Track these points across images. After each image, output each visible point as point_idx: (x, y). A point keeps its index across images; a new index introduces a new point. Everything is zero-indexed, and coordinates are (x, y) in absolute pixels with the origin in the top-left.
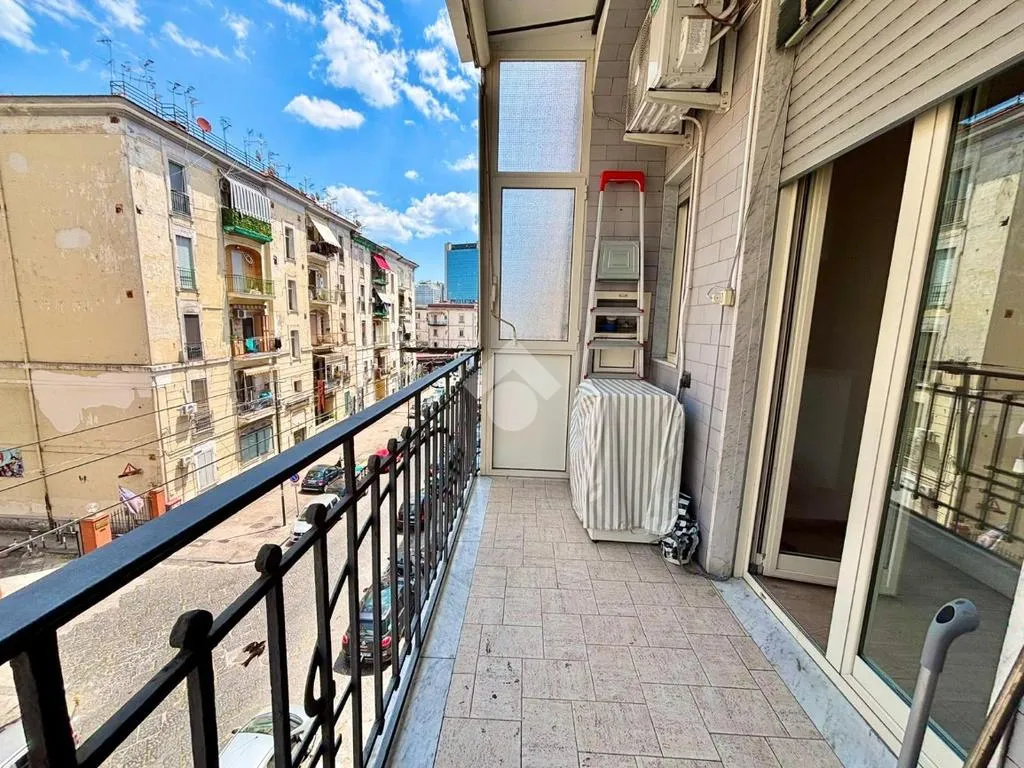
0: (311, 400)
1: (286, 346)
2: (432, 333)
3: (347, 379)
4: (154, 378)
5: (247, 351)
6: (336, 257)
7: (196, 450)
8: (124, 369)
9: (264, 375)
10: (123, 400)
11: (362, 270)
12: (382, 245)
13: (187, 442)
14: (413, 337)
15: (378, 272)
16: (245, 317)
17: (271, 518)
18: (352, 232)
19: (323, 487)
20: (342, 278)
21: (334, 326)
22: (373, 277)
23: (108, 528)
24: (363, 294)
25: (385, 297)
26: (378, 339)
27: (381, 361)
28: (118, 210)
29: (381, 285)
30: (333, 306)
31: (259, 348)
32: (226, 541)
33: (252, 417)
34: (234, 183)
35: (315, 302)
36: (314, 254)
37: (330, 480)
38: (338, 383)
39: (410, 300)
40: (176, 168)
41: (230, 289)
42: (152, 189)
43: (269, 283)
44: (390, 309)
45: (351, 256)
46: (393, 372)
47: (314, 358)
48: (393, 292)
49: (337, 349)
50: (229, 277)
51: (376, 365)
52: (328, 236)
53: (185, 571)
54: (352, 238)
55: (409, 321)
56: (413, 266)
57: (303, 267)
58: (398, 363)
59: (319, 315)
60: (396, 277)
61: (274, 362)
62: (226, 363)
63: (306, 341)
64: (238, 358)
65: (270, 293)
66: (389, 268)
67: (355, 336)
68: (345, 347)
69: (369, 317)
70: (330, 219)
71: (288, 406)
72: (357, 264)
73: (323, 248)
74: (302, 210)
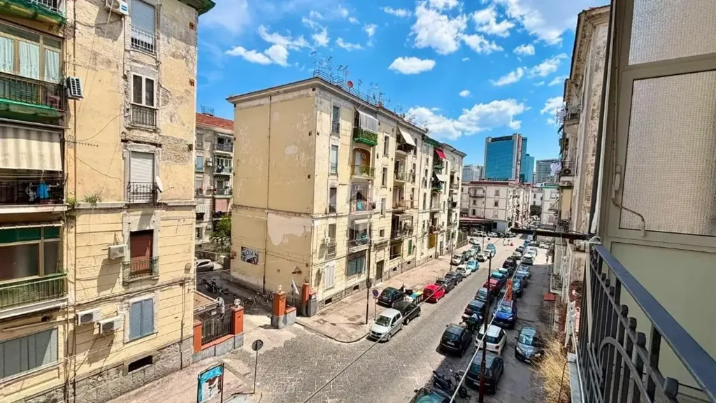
0: (389, 243)
1: (378, 208)
2: (472, 202)
3: (411, 231)
4: (313, 221)
5: (357, 209)
6: (412, 152)
7: (327, 265)
8: (302, 215)
9: (365, 224)
10: (299, 232)
11: (427, 160)
12: (441, 142)
13: (323, 260)
14: (458, 205)
15: (438, 161)
16: (359, 189)
17: (359, 317)
18: (423, 136)
19: (391, 303)
20: (414, 165)
21: (407, 196)
22: (434, 164)
23: (285, 300)
24: (426, 175)
25: (440, 177)
26: (433, 206)
27: (434, 220)
28: (310, 134)
29: (439, 169)
30: (407, 183)
31: (364, 208)
32: (334, 325)
33: (356, 249)
34: (361, 113)
35: (397, 180)
36: (399, 151)
37: (396, 299)
38: (406, 233)
39: (458, 179)
40: (336, 109)
41: (353, 173)
42: (324, 121)
43: (373, 170)
44: (443, 185)
45: (421, 151)
46: (441, 229)
47: (393, 216)
48: (446, 173)
49: (407, 211)
50: (353, 166)
51: (431, 223)
52: (408, 138)
53: (313, 336)
54: (423, 139)
55: (456, 194)
56: (462, 155)
57: (392, 159)
58: (446, 224)
59: (398, 189)
60: (449, 163)
61: (371, 217)
62: (346, 216)
63: (389, 205)
64: (353, 213)
65: (373, 175)
66: (445, 158)
67: (418, 203)
68: (412, 210)
69: (428, 191)
70: (411, 128)
71: (376, 245)
72: (425, 156)
73: (404, 147)
74: (395, 125)
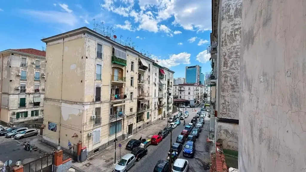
0: (136, 114)
1: (128, 97)
2: (179, 93)
3: (148, 107)
4: (84, 107)
5: (115, 99)
6: (148, 70)
7: (94, 130)
8: (78, 103)
9: (121, 106)
11: (156, 74)
13: (91, 128)
14: (172, 94)
15: (161, 75)
16: (116, 88)
20: (149, 76)
21: (146, 91)
22: (159, 76)
24: (156, 81)
25: (163, 82)
26: (160, 95)
27: (160, 102)
28: (82, 58)
29: (162, 78)
30: (146, 85)
34: (115, 48)
35: (140, 83)
36: (140, 69)
38: (145, 109)
39: (171, 83)
40: (100, 45)
41: (112, 79)
43: (125, 78)
44: (164, 86)
45: (152, 70)
47: (138, 101)
48: (165, 80)
49: (146, 98)
50: (113, 76)
51: (159, 103)
52: (145, 63)
54: (153, 64)
55: (170, 89)
56: (173, 73)
57: (136, 73)
58: (166, 103)
59: (141, 87)
60: (167, 76)
61: (124, 102)
62: (108, 102)
63: (135, 96)
64: (113, 101)
65: (125, 81)
66: (164, 73)
67: (152, 94)
68: (149, 97)
69: (157, 88)
70: (146, 59)
71: (127, 117)
73: (143, 68)
74: (137, 56)
